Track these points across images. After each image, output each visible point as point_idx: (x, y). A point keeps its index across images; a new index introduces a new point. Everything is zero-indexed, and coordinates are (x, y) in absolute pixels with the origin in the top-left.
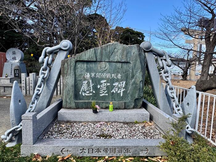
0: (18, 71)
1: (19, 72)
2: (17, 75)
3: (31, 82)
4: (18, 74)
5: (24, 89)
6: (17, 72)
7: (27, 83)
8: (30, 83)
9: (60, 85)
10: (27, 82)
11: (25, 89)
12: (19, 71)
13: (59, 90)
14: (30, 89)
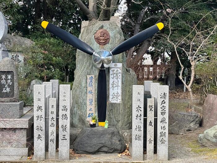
0: (9, 77)
1: (12, 80)
2: (8, 90)
3: (64, 113)
4: (9, 86)
5: (39, 137)
6: (6, 79)
7: (50, 117)
8: (60, 117)
9: (156, 120)
10: (52, 113)
11: (43, 137)
12: (13, 77)
13: (153, 139)
14: (60, 137)
